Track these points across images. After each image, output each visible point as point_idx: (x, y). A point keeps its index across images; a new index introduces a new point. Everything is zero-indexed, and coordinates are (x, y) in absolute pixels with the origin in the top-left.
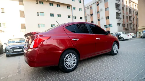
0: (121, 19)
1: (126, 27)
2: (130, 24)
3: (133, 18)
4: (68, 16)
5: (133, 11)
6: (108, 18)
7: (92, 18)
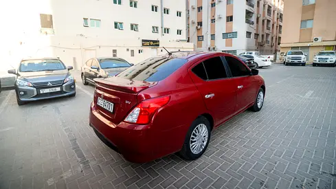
0: (253, 23)
1: (260, 39)
2: (268, 35)
3: (273, 25)
4: (153, 7)
5: (274, 11)
6: (230, 19)
7: (200, 16)
